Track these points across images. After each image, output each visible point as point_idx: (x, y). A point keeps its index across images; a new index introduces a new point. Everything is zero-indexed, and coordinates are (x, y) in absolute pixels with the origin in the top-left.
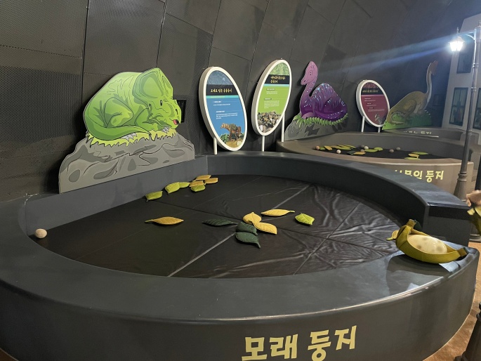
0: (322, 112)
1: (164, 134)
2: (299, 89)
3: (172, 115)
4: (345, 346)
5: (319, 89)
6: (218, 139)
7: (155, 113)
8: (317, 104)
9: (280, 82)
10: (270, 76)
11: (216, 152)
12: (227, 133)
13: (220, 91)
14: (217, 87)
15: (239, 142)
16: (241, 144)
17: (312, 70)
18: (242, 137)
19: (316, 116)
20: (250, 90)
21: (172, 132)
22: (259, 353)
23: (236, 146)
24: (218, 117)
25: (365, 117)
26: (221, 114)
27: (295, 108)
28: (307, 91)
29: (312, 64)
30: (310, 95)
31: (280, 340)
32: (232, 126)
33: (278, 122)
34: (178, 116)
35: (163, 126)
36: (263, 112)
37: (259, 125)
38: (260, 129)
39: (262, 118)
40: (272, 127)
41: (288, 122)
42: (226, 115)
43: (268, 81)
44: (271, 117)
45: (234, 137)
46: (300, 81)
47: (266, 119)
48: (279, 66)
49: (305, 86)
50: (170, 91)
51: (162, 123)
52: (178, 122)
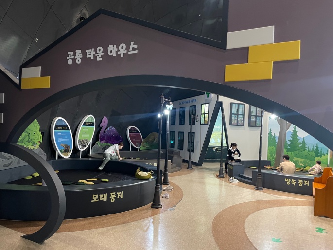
0: (110, 140)
1: (34, 148)
2: (99, 129)
3: (38, 139)
4: (120, 197)
5: (108, 129)
6: (58, 152)
7: (31, 137)
8: (108, 136)
9: (90, 125)
10: (85, 122)
11: (57, 158)
12: (63, 149)
13: (61, 128)
14: (60, 126)
15: (68, 154)
16: (70, 154)
17: (105, 120)
18: (70, 151)
19: (107, 142)
20: (75, 129)
21: (37, 147)
22: (97, 199)
23: (67, 155)
24: (59, 141)
25: (131, 143)
26: (60, 139)
27: (97, 138)
28: (103, 130)
29: (105, 117)
30: (104, 132)
31: (102, 195)
32: (66, 145)
33: (89, 144)
34: (41, 139)
35: (34, 144)
36: (81, 139)
37: (79, 145)
38: (79, 147)
39: (80, 142)
40: (85, 146)
41: (93, 144)
42: (63, 140)
43: (84, 125)
44: (85, 142)
45: (66, 151)
46: (99, 125)
47: (82, 143)
48: (89, 118)
49: (101, 128)
50: (39, 127)
51: (34, 142)
52: (40, 142)
